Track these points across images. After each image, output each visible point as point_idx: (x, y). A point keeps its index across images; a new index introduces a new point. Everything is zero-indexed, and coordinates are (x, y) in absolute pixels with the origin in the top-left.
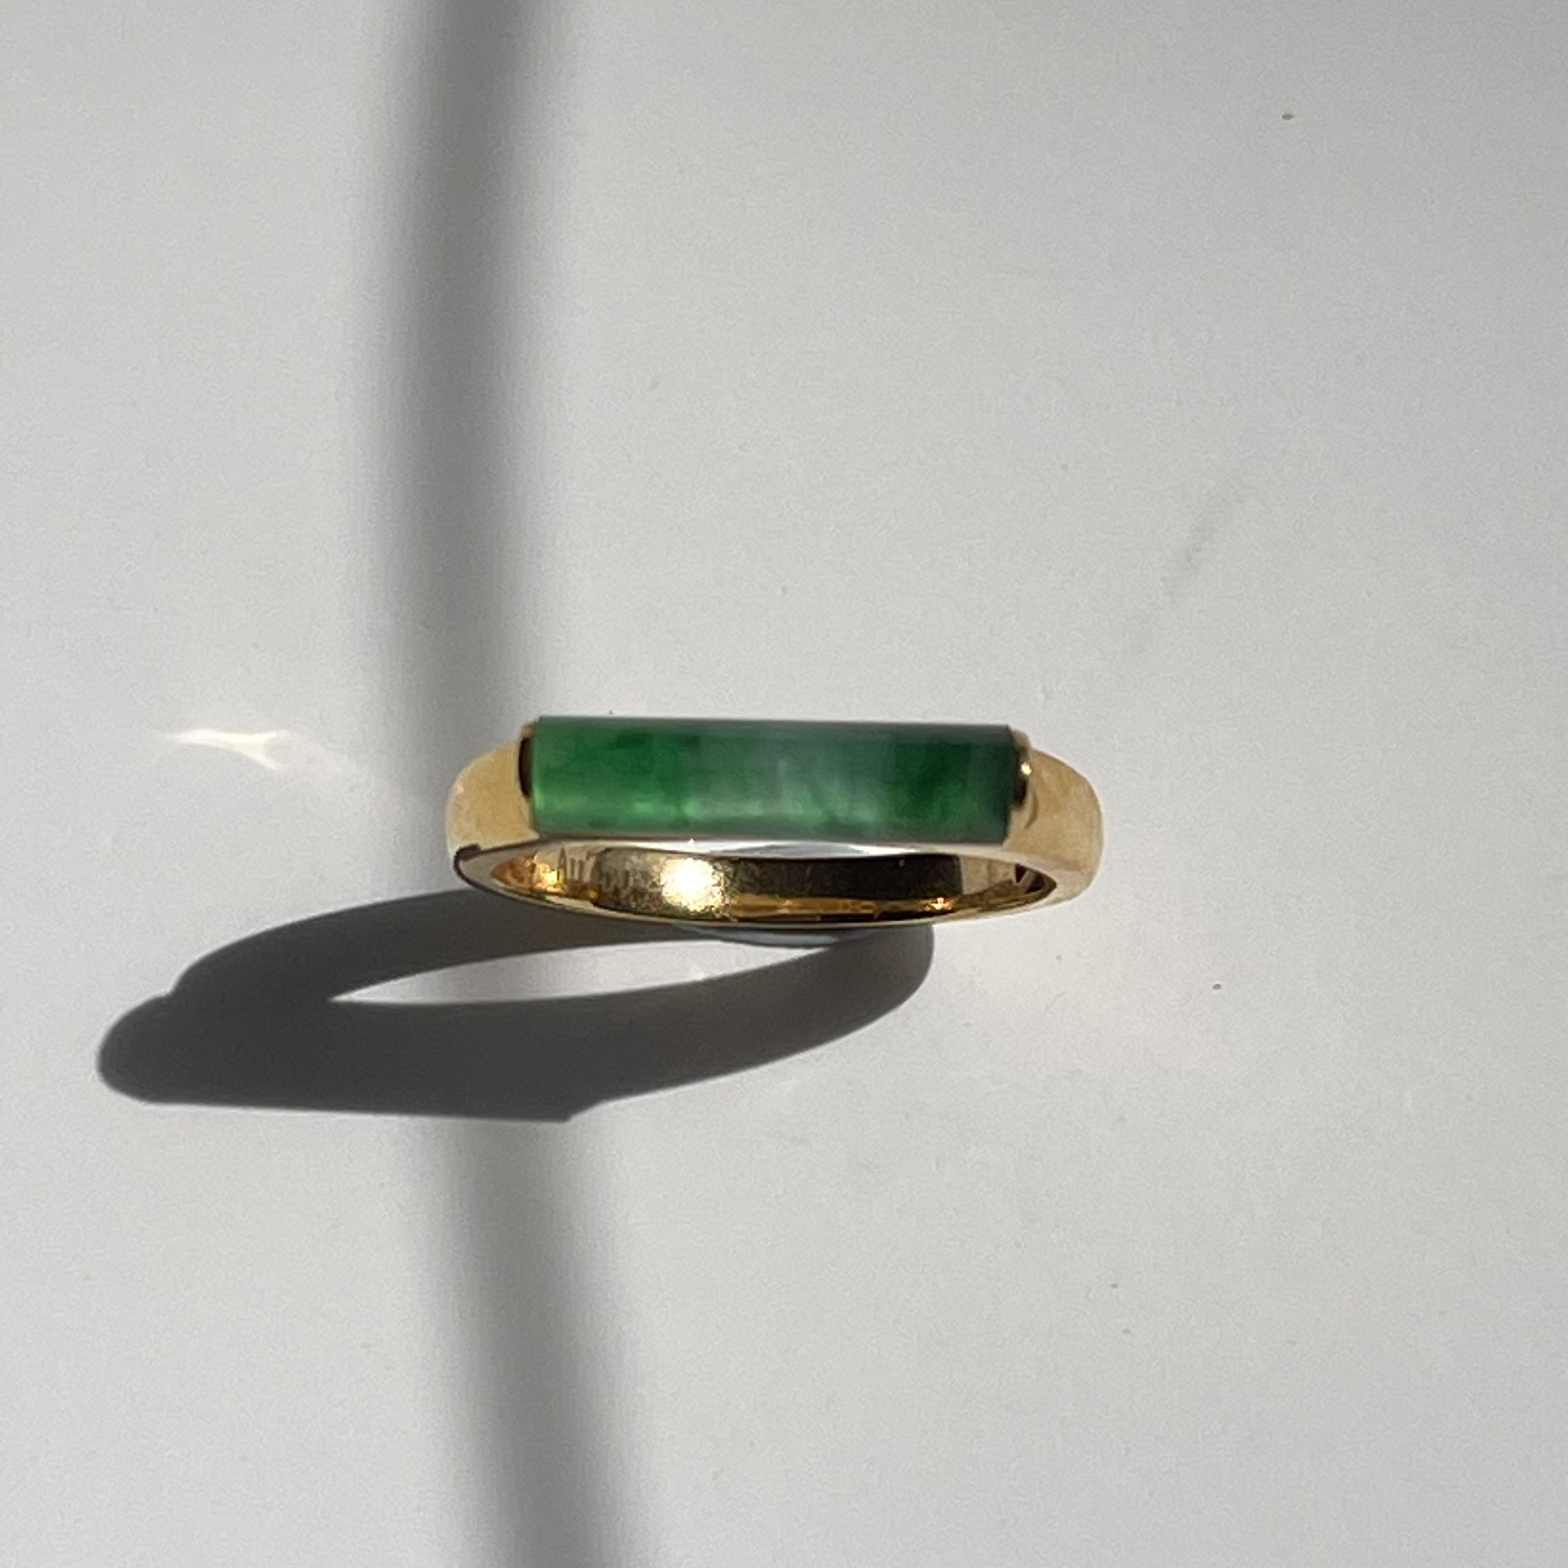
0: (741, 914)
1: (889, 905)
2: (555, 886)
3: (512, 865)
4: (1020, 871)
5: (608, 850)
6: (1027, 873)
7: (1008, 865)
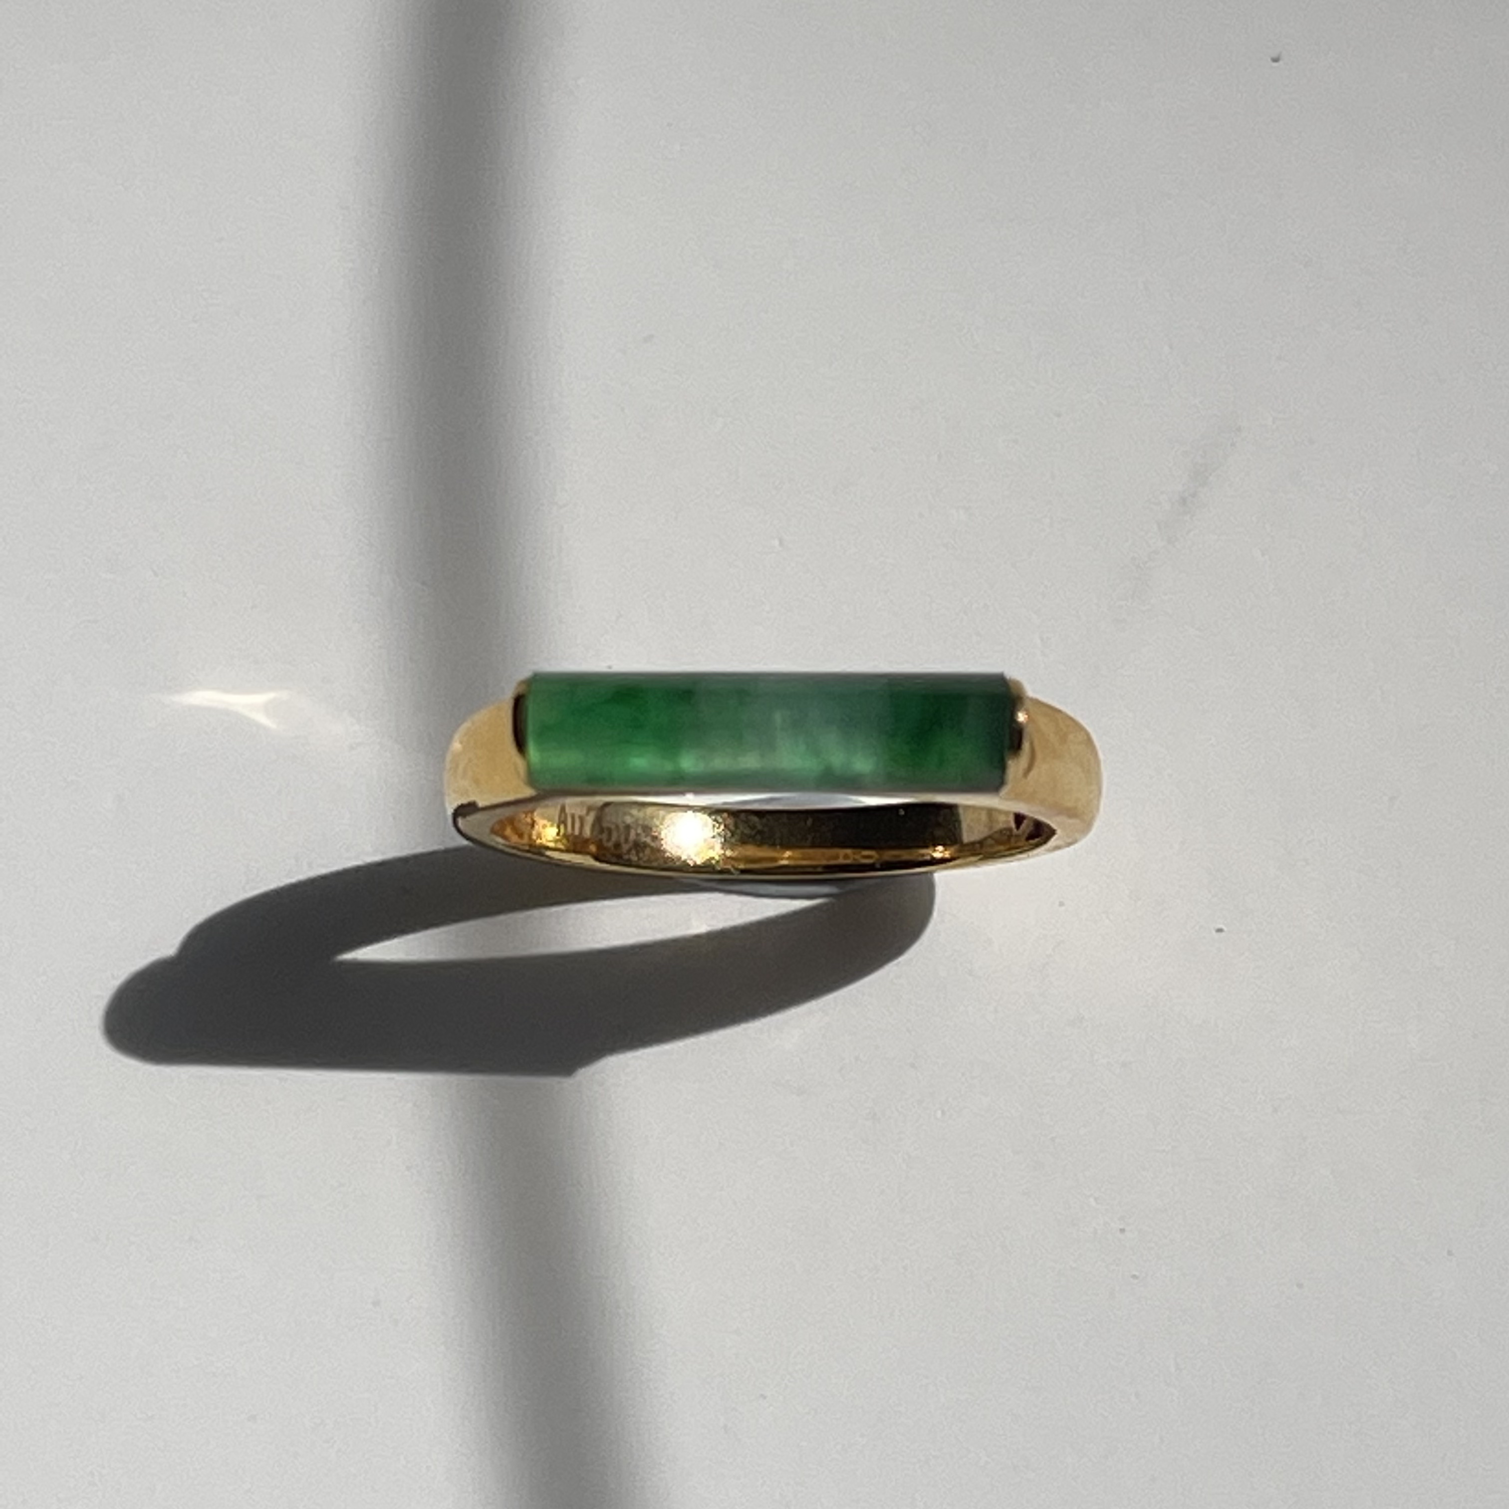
0: (742, 866)
1: (890, 855)
2: (556, 841)
3: (511, 821)
4: (1019, 819)
5: (607, 804)
6: (1025, 822)
7: (1007, 813)
